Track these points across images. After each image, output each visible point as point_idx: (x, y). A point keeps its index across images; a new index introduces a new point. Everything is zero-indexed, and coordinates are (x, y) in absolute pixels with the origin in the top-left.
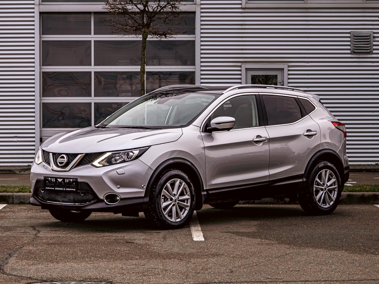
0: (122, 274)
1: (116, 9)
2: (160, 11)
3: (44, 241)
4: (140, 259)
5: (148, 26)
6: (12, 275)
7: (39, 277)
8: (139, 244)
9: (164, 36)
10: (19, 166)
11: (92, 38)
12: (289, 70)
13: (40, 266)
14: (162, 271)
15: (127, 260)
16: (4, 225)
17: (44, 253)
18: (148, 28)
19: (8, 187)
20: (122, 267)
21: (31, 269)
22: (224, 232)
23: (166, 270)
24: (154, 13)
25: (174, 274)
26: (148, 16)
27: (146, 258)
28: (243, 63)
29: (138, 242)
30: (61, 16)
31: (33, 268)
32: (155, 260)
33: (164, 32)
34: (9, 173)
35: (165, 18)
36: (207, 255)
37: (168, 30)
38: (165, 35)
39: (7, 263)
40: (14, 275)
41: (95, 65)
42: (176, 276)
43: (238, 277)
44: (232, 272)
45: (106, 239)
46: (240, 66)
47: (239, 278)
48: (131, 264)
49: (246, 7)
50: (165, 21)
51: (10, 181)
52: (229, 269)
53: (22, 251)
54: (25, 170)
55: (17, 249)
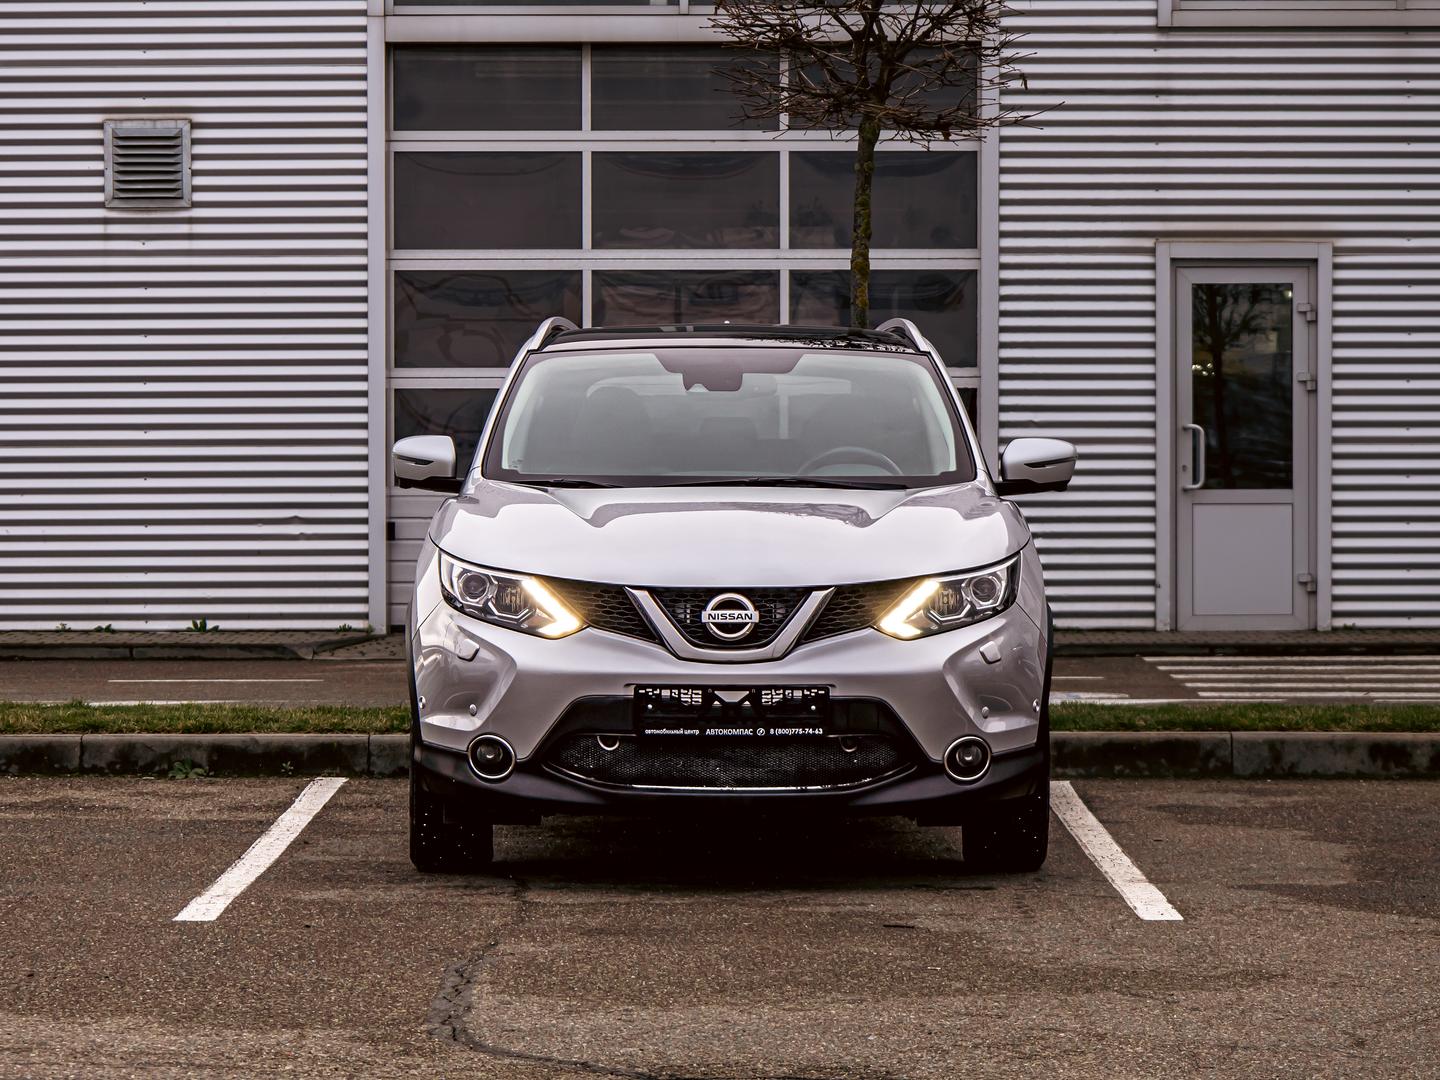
0: (936, 1052)
1: (761, 26)
2: (926, 34)
3: (566, 920)
4: (973, 992)
5: (881, 92)
6: (509, 1054)
7: (617, 1063)
8: (937, 935)
9: (939, 135)
10: (307, 631)
11: (587, 141)
12: (1337, 267)
13: (600, 1018)
14: (1086, 1037)
15: (927, 995)
16: (374, 859)
17: (589, 967)
18: (882, 101)
19: (342, 711)
20: (922, 1025)
21: (572, 1029)
22: (1240, 887)
23: (1101, 1037)
24: (905, 45)
25: (1139, 1049)
26: (880, 56)
27: (996, 990)
28: (1161, 240)
29: (928, 923)
30: (466, 58)
31: (580, 1026)
32: (1035, 996)
33: (940, 117)
34: (275, 659)
35: (944, 64)
36: (1226, 977)
37: (958, 109)
38: (944, 127)
39: (469, 1008)
40: (519, 1056)
41: (596, 245)
42: (1148, 1057)
43: (1398, 1065)
44: (1361, 1043)
45: (799, 913)
46: (1152, 251)
47: (1405, 1069)
48: (953, 1010)
49: (1175, 25)
50: (943, 73)
51: (297, 689)
52: (1345, 1033)
53: (503, 962)
54: (332, 646)
55: (476, 952)
